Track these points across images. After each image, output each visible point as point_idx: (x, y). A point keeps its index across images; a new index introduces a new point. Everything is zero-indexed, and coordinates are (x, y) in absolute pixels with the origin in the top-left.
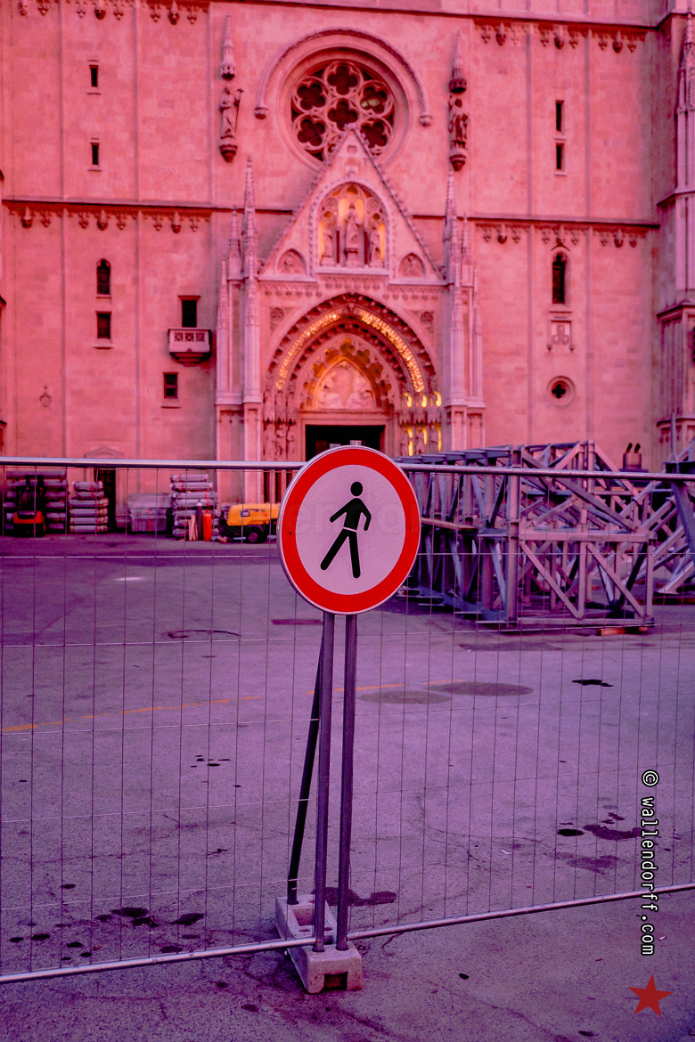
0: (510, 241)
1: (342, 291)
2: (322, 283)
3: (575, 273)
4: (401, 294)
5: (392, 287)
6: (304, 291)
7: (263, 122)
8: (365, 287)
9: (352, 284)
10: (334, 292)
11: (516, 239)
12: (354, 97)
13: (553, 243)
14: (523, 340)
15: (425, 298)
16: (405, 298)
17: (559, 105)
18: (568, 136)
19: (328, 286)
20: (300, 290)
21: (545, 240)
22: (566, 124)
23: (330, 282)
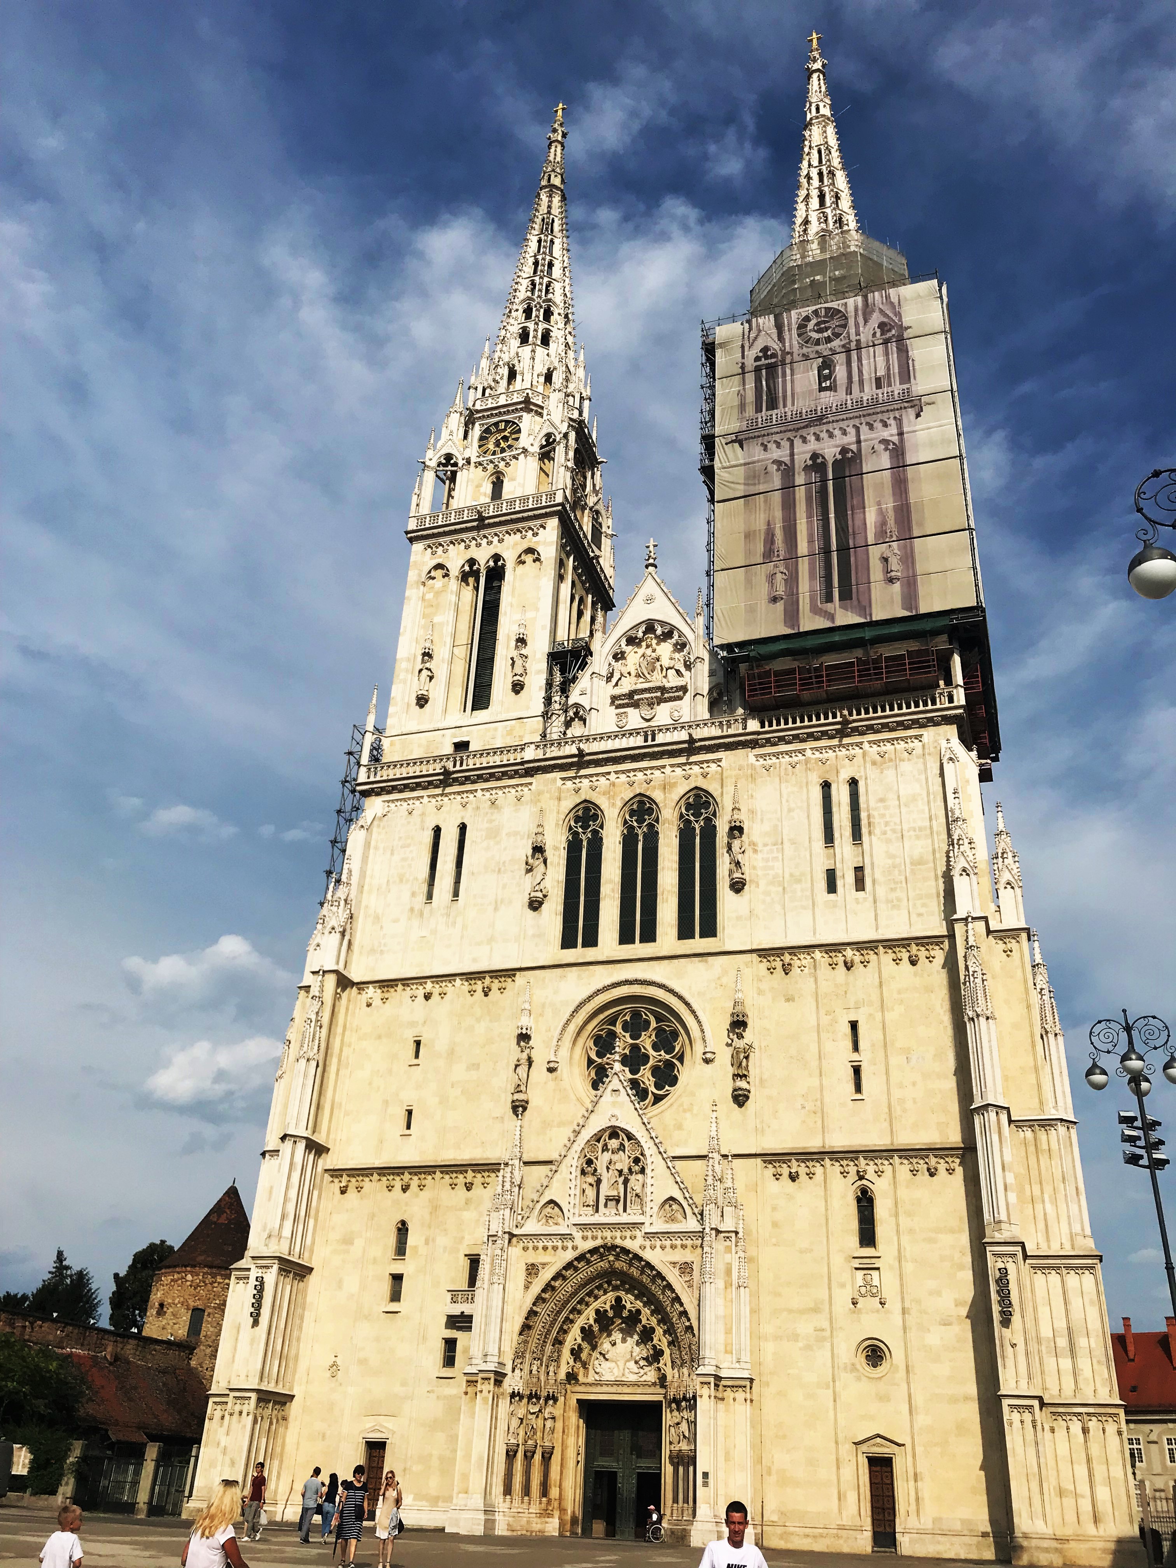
0: (803, 1177)
1: (599, 1242)
2: (578, 1235)
3: (882, 1210)
4: (658, 1243)
5: (648, 1235)
6: (560, 1244)
7: (554, 1074)
8: (621, 1238)
9: (608, 1234)
10: (590, 1244)
11: (810, 1175)
12: (646, 1042)
13: (853, 1176)
14: (823, 1294)
15: (684, 1247)
16: (663, 1248)
17: (854, 1025)
18: (865, 1057)
19: (585, 1238)
20: (555, 1244)
21: (845, 1174)
22: (862, 1045)
23: (586, 1233)
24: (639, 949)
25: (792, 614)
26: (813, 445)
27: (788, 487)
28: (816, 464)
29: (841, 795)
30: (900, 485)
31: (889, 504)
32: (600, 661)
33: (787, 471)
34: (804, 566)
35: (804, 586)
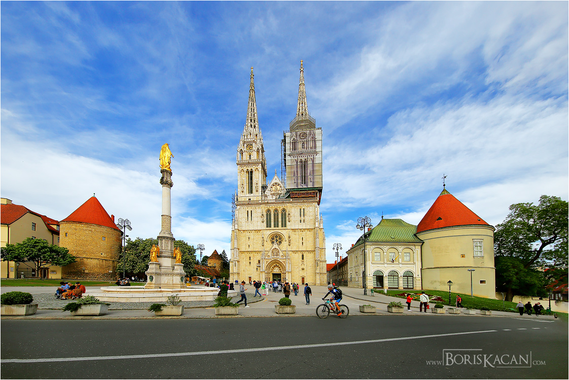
3: (304, 256)
7: (267, 242)
11: (297, 253)
12: (278, 239)
14: (298, 264)
17: (303, 238)
18: (303, 241)
21: (301, 253)
24: (276, 228)
25: (297, 185)
26: (301, 158)
27: (297, 165)
28: (301, 161)
29: (302, 211)
30: (313, 166)
31: (311, 169)
32: (269, 188)
33: (297, 162)
34: (299, 178)
35: (299, 181)
